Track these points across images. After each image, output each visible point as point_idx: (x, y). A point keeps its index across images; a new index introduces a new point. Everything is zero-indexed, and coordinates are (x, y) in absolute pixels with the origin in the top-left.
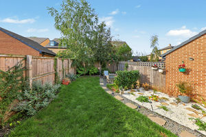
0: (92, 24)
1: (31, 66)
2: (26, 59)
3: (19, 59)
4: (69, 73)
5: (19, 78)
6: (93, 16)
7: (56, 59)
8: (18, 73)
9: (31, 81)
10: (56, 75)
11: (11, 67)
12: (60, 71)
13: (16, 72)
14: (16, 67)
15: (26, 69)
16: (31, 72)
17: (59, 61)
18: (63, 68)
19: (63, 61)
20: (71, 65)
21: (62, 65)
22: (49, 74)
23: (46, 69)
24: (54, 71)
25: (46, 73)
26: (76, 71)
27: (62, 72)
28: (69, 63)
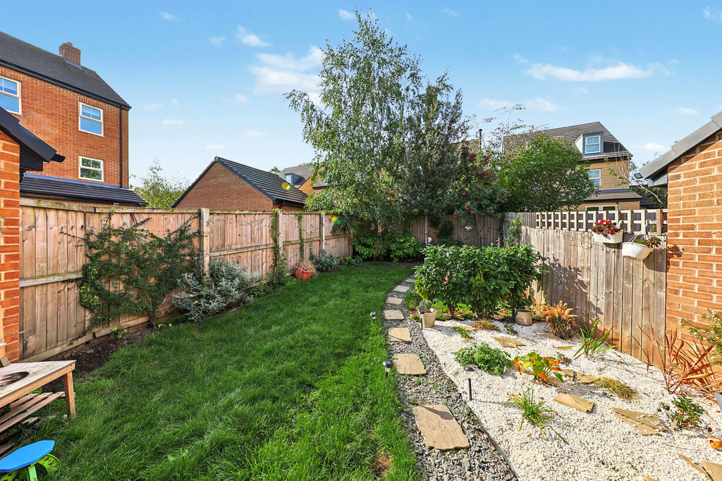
1: (205, 229)
2: (199, 216)
3: (187, 216)
5: (186, 251)
7: (277, 216)
8: (185, 242)
9: (207, 259)
11: (171, 231)
12: (286, 243)
13: (180, 239)
14: (182, 231)
15: (199, 234)
16: (206, 242)
18: (300, 237)
19: (300, 219)
20: (331, 229)
21: (297, 230)
22: (257, 248)
23: (249, 236)
24: (272, 242)
25: (249, 245)
26: (351, 247)
27: (298, 246)
28: (321, 223)
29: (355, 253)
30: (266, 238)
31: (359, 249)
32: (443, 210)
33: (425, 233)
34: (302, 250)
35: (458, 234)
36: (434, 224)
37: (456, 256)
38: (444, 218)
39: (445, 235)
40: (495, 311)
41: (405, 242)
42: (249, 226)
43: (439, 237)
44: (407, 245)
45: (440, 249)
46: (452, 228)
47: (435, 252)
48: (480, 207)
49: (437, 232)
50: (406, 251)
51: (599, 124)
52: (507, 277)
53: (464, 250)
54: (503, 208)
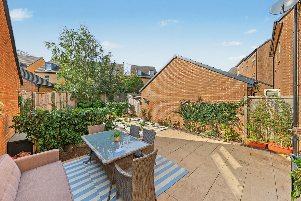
0: (96, 55)
1: (36, 99)
2: (32, 95)
3: (29, 95)
4: (67, 105)
5: (29, 106)
6: (96, 46)
7: (53, 93)
9: (36, 108)
10: (53, 105)
12: (57, 103)
13: (28, 102)
14: (28, 100)
15: (33, 101)
16: (36, 103)
17: (56, 94)
18: (60, 100)
19: (60, 94)
20: (70, 98)
21: (59, 98)
22: (47, 104)
23: (45, 100)
24: (52, 102)
25: (45, 104)
26: (77, 104)
27: (59, 104)
28: (67, 96)
29: (79, 106)
30: (50, 101)
31: (80, 104)
32: (111, 92)
33: (105, 98)
34: (61, 105)
35: (115, 99)
36: (108, 95)
37: (114, 105)
38: (111, 94)
39: (111, 99)
40: (122, 115)
41: (98, 101)
42: (45, 97)
43: (109, 100)
44: (99, 102)
45: (110, 103)
46: (113, 97)
47: (109, 103)
48: (121, 92)
49: (109, 98)
50: (98, 104)
51: (154, 68)
52: (124, 108)
53: (115, 103)
54: (127, 92)
